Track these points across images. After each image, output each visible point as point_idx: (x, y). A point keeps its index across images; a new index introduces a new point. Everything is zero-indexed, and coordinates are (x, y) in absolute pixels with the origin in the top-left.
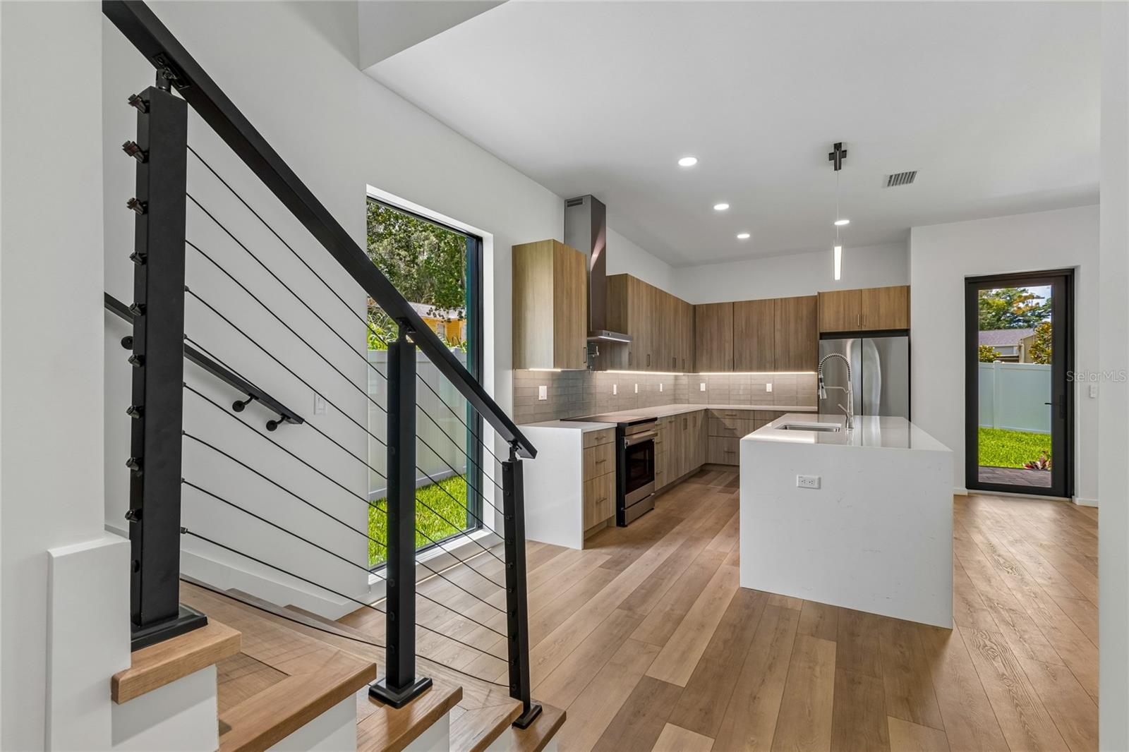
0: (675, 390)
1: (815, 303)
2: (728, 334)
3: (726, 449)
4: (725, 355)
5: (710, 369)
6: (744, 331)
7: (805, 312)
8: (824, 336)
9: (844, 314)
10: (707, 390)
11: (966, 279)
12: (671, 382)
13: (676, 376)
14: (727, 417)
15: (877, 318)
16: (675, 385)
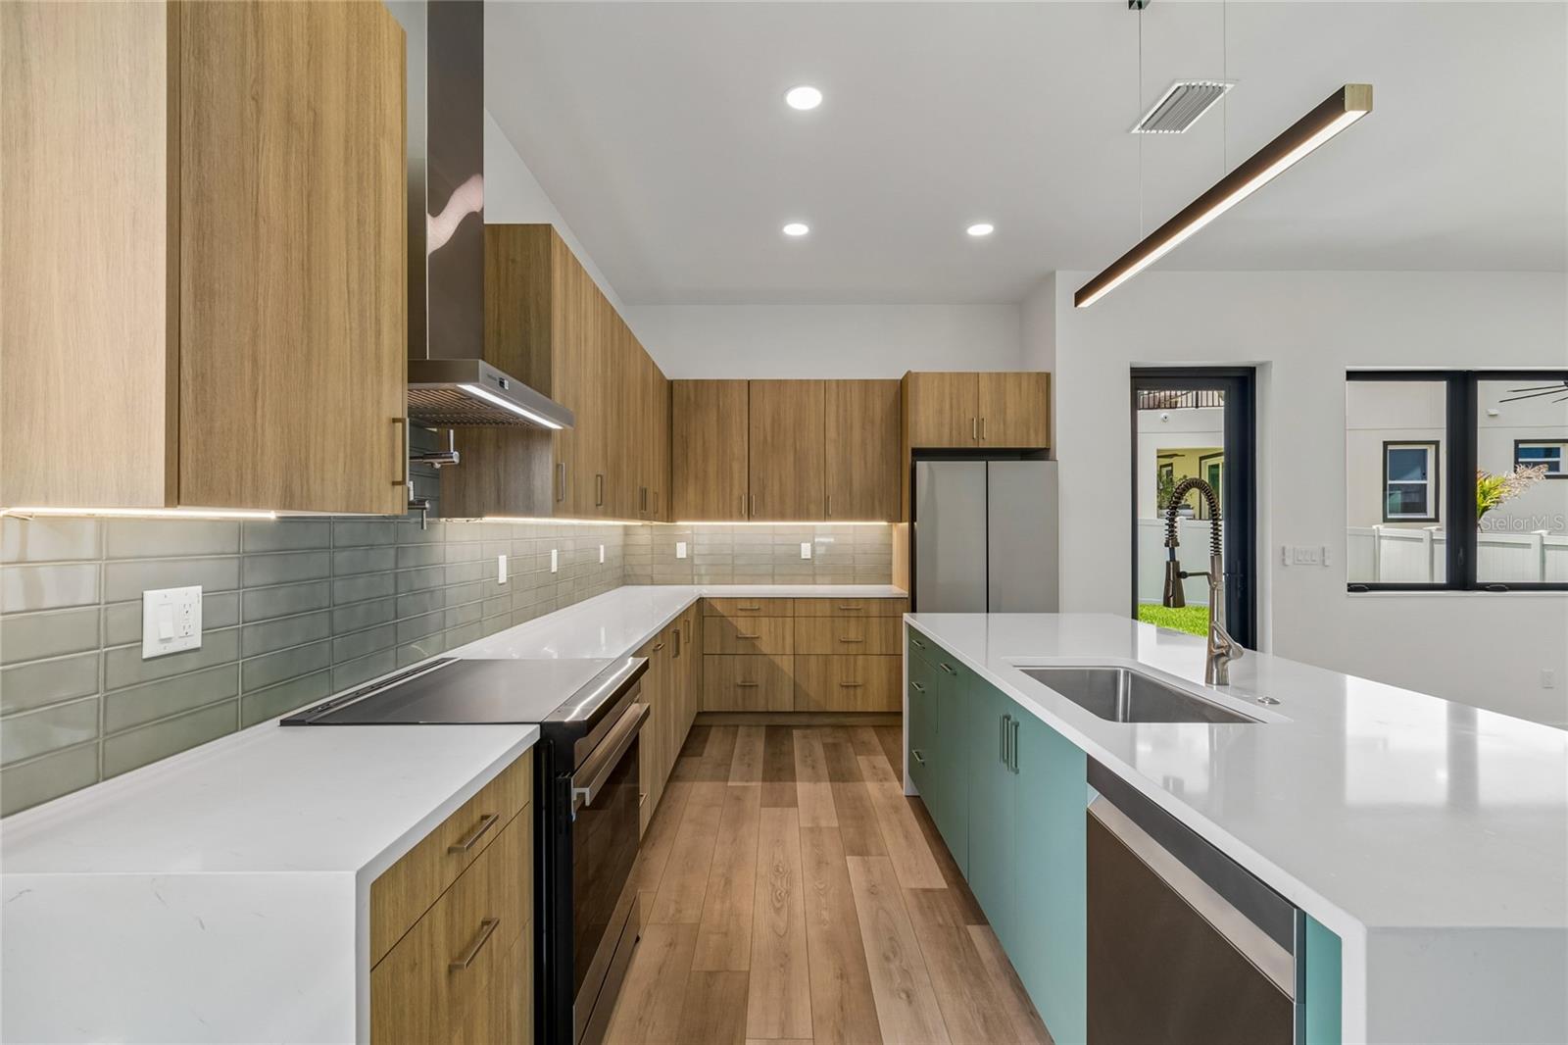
0: (624, 556)
1: (901, 392)
2: (738, 446)
3: (739, 681)
4: (731, 486)
5: (703, 514)
6: (769, 439)
7: (879, 407)
8: (921, 454)
9: (952, 417)
10: (690, 557)
11: (1133, 370)
12: (618, 539)
13: (626, 527)
14: (740, 613)
15: (1002, 426)
16: (625, 546)
